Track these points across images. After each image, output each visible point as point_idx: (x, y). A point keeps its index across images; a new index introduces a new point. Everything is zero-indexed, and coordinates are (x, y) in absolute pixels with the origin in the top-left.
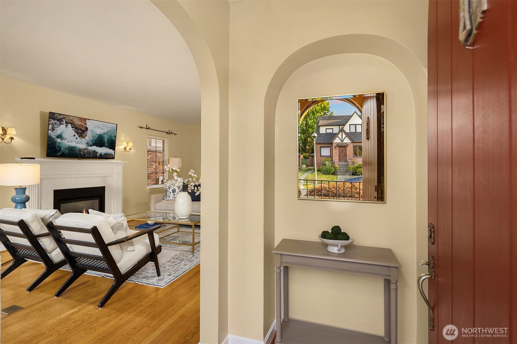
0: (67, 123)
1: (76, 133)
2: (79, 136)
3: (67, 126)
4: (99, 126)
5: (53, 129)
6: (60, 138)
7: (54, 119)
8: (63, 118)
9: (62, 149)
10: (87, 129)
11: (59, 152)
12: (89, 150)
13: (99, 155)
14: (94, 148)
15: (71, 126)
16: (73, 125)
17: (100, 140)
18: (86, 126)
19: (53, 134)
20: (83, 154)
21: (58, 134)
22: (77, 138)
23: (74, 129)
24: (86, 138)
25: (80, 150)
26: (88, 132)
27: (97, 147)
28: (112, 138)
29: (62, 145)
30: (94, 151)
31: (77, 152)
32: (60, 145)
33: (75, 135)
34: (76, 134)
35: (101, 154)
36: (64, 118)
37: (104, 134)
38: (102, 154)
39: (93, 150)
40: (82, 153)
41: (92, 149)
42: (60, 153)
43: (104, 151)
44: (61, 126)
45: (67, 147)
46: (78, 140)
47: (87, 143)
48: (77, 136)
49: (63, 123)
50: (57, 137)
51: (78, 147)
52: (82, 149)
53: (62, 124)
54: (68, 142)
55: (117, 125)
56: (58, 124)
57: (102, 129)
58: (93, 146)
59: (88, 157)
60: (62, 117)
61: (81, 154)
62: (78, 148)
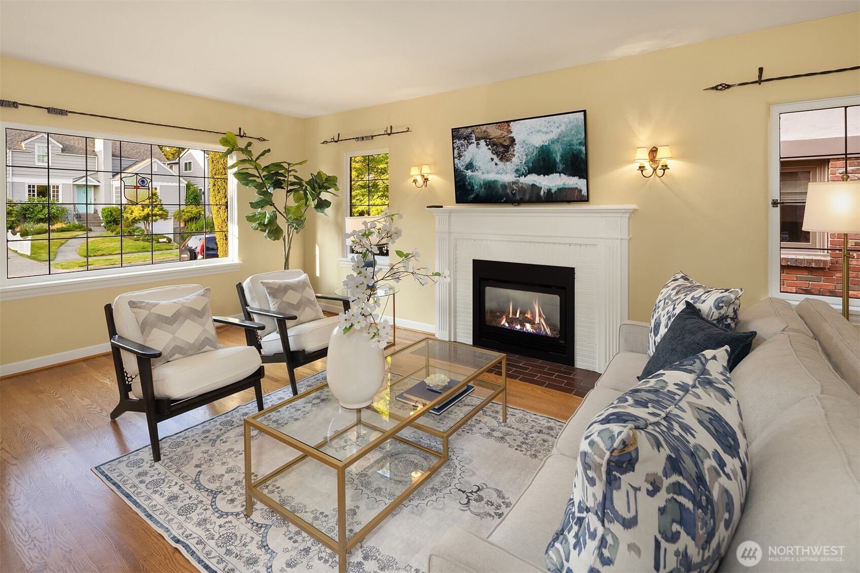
0: (478, 139)
1: (494, 154)
2: (501, 159)
3: (478, 144)
4: (538, 128)
5: (460, 156)
6: (471, 169)
7: (459, 139)
8: (471, 133)
9: (476, 187)
10: (513, 140)
11: (472, 193)
12: (522, 183)
13: (544, 192)
14: (533, 179)
15: (485, 143)
16: (488, 140)
17: (544, 160)
18: (511, 135)
19: (461, 165)
20: (510, 194)
21: (467, 163)
22: (496, 164)
23: (490, 147)
24: (514, 159)
25: (504, 186)
26: (516, 147)
27: (539, 174)
28: (576, 147)
29: (475, 181)
30: (533, 185)
31: (500, 190)
32: (471, 181)
33: (492, 159)
34: (495, 157)
35: (549, 190)
36: (473, 131)
37: (553, 142)
38: (553, 191)
39: (531, 183)
40: (509, 191)
41: (527, 183)
42: (472, 196)
43: (557, 183)
44: (471, 147)
45: (482, 184)
46: (498, 166)
47: (517, 171)
48: (496, 160)
49: (472, 141)
50: (466, 167)
51: (501, 180)
52: (508, 183)
53: (472, 143)
54: (483, 173)
55: (585, 111)
56: (466, 146)
57: (547, 133)
58: (529, 174)
59: (521, 199)
60: (470, 130)
61: (507, 194)
62: (500, 184)
